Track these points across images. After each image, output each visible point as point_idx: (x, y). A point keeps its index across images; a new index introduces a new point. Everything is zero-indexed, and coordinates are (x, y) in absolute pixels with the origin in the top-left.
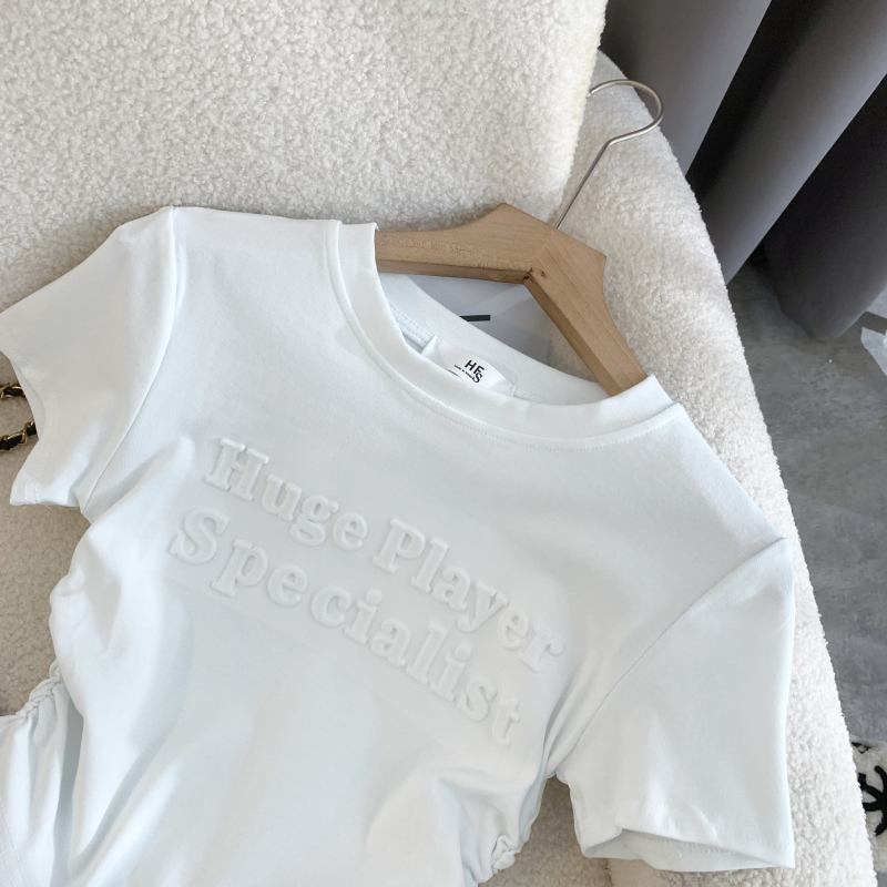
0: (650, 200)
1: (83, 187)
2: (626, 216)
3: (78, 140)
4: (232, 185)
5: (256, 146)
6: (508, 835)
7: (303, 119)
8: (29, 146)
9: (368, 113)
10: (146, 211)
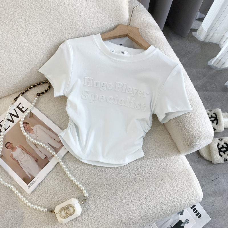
0: (143, 17)
1: (53, 40)
2: (140, 21)
3: (52, 33)
4: (76, 34)
5: (79, 26)
6: (149, 124)
7: (85, 19)
8: (44, 36)
9: (95, 15)
10: (63, 42)
